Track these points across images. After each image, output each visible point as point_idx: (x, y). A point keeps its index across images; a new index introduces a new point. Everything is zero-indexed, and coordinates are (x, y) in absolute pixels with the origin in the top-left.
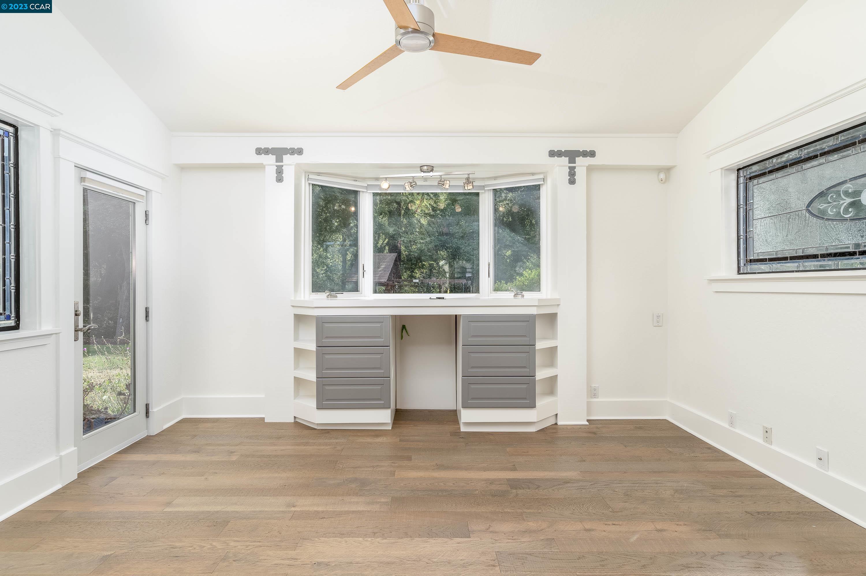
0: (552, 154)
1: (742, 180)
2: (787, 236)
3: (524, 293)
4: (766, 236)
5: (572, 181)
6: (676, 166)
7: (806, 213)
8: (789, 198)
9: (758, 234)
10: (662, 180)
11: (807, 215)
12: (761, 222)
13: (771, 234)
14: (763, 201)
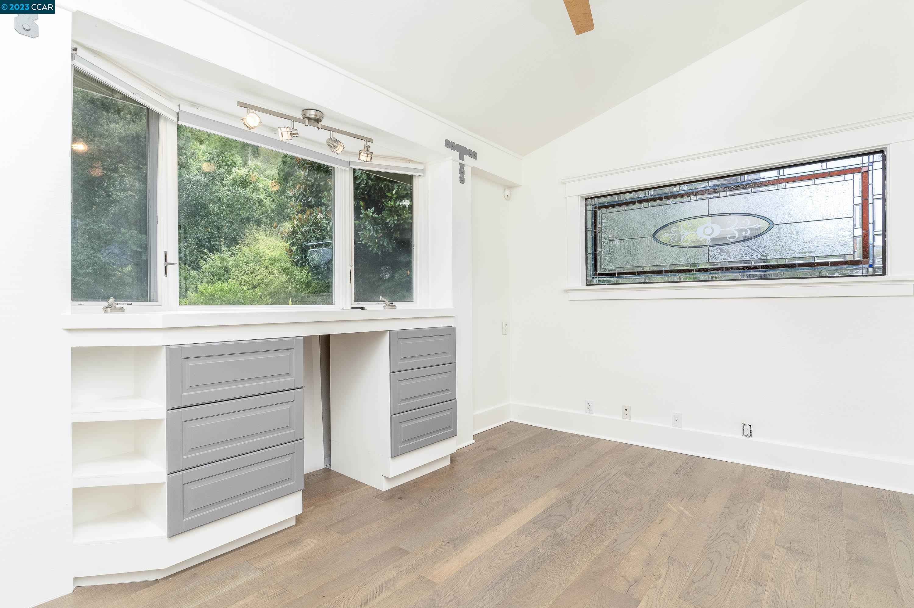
0: (449, 144)
1: (589, 208)
2: (634, 256)
3: (395, 303)
4: (615, 255)
5: (462, 181)
6: (519, 186)
7: (652, 240)
8: (637, 226)
9: (606, 253)
10: (508, 197)
11: (653, 240)
12: (609, 244)
13: (619, 253)
14: (612, 227)
